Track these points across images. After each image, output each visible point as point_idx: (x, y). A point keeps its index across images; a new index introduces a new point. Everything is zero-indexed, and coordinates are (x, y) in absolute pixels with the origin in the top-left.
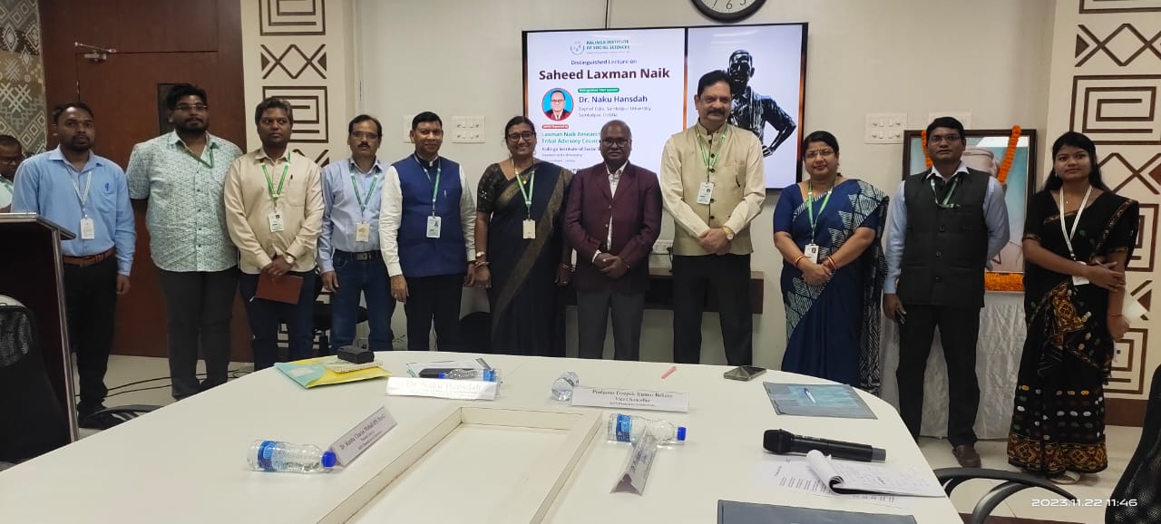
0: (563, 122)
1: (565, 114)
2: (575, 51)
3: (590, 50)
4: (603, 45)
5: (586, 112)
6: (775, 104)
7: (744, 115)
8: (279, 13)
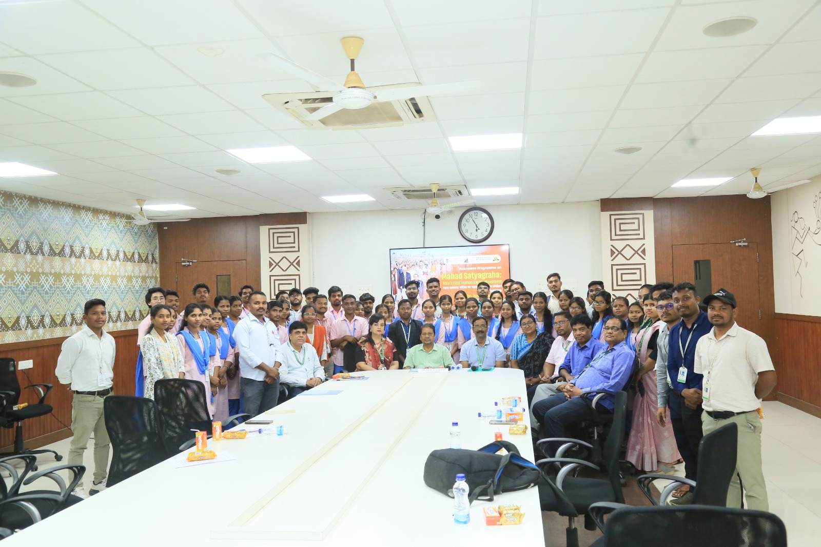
8: (278, 243)
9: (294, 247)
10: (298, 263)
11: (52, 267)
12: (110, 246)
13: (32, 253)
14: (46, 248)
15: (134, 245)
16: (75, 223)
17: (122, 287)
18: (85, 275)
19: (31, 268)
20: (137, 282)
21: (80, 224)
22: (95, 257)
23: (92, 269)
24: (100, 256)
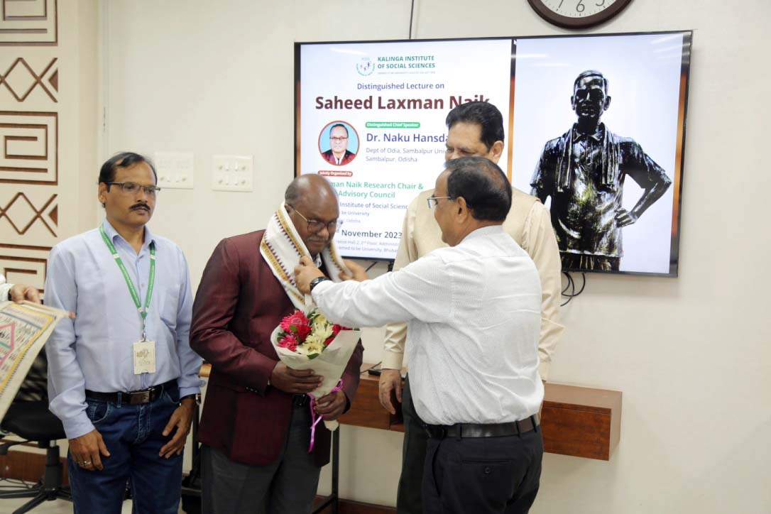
0: (346, 168)
1: (349, 156)
2: (362, 70)
3: (381, 70)
4: (400, 62)
5: (376, 155)
6: (640, 148)
7: (594, 165)
8: (6, 18)
9: (44, 31)
10: (54, 80)
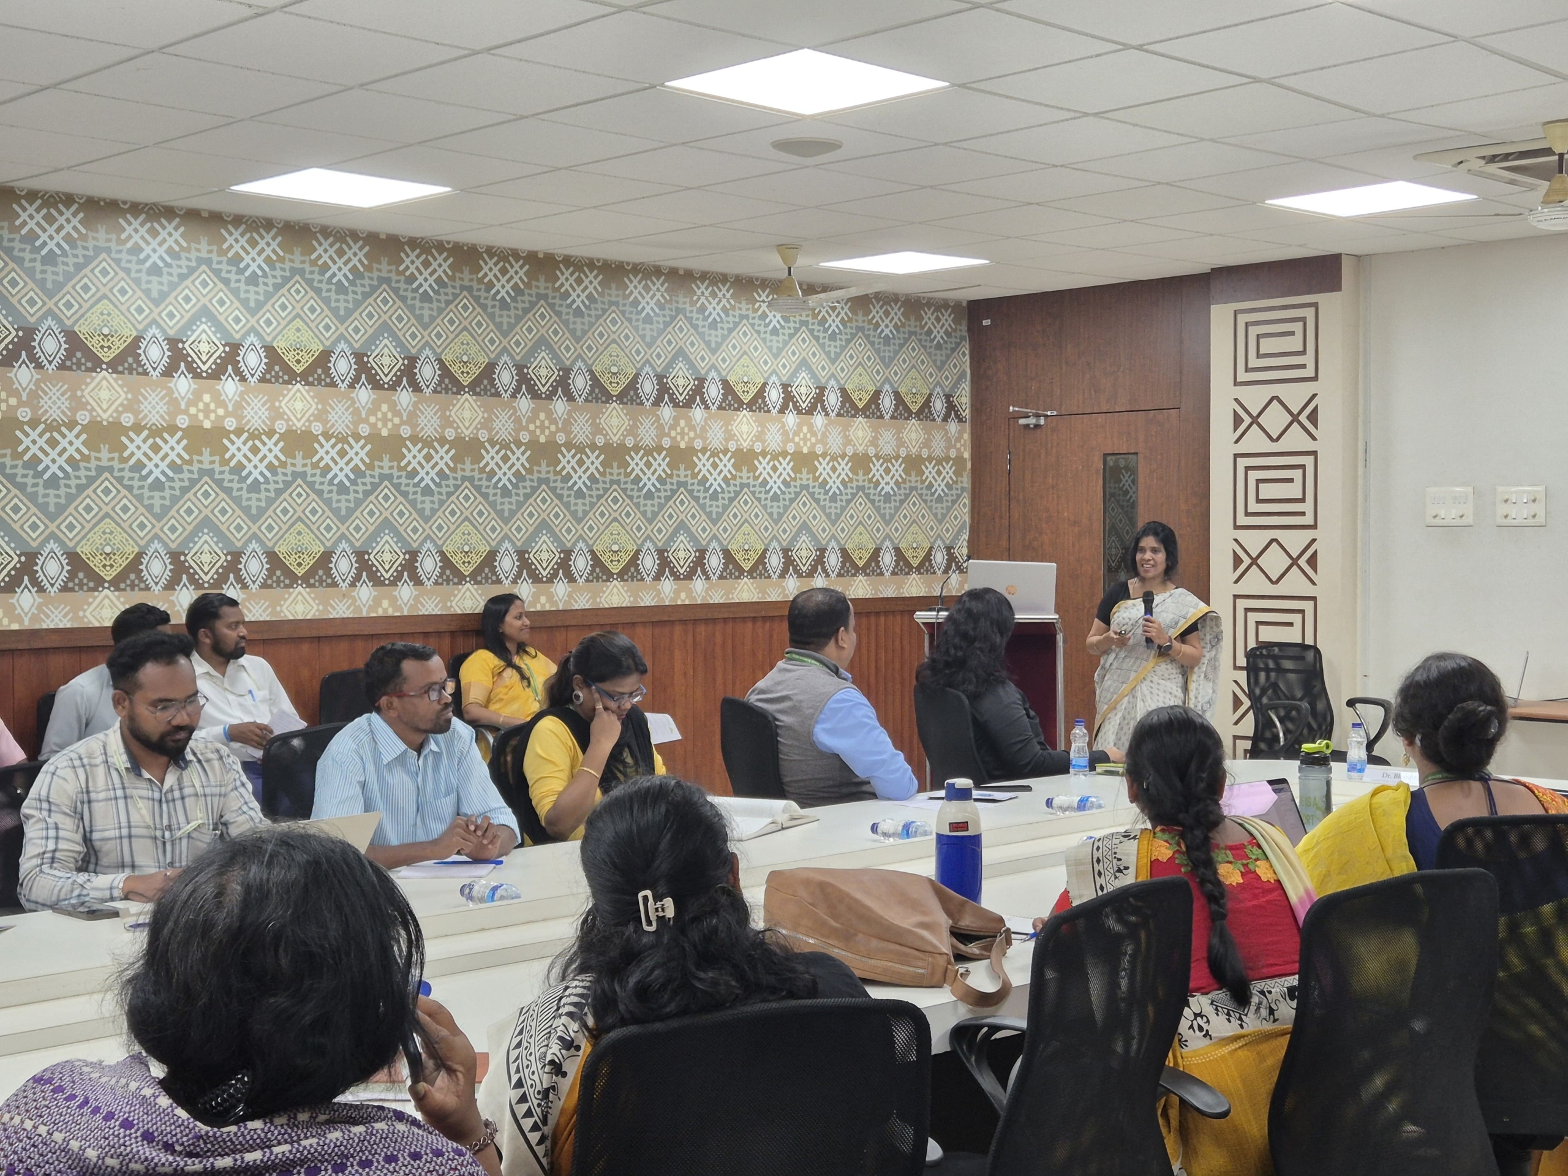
8: (1260, 356)
9: (1302, 366)
10: (1314, 416)
11: (597, 430)
12: (794, 374)
13: (535, 395)
14: (580, 383)
15: (878, 372)
16: (673, 318)
17: (834, 484)
18: (704, 450)
19: (532, 433)
20: (887, 471)
21: (690, 320)
22: (741, 403)
23: (730, 436)
24: (758, 403)
